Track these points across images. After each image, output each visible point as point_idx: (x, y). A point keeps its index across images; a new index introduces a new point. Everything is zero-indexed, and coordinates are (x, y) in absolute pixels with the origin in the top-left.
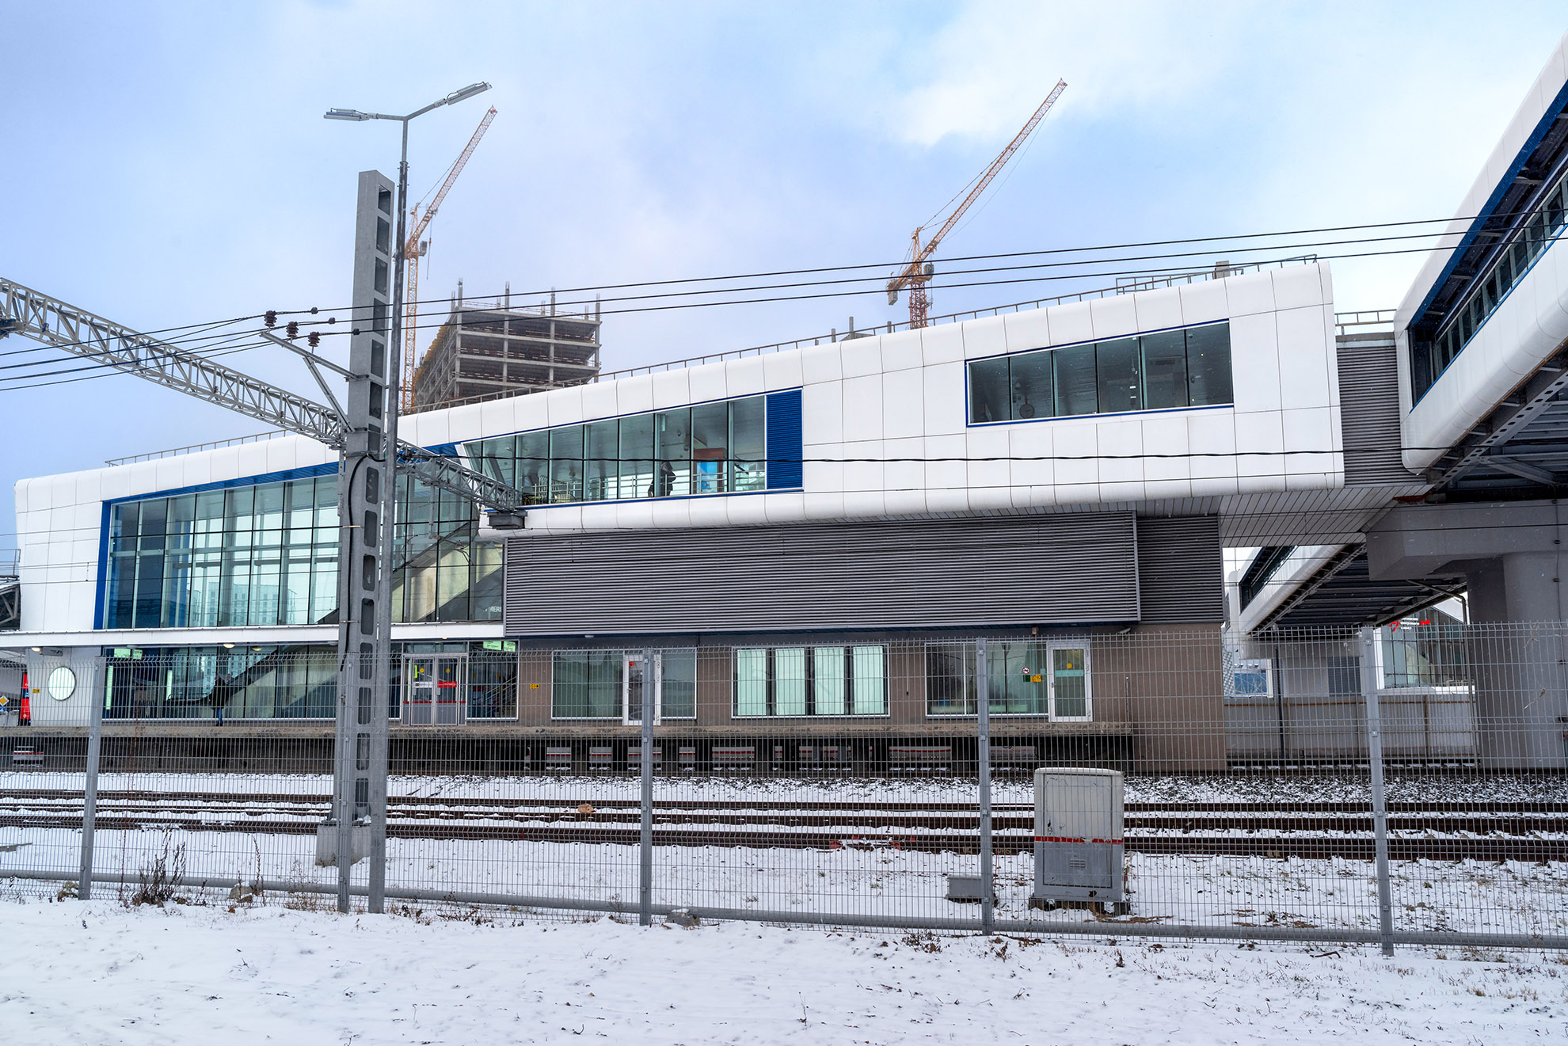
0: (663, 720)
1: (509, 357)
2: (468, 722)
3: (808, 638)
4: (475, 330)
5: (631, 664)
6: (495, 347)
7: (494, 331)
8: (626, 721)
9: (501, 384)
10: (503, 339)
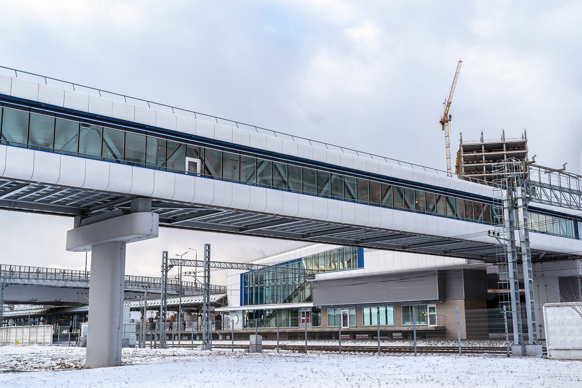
0: (349, 327)
1: (485, 163)
2: (312, 327)
3: (378, 305)
4: (469, 153)
5: (343, 312)
6: (479, 159)
7: (478, 152)
8: (343, 327)
9: (483, 175)
10: (482, 155)
